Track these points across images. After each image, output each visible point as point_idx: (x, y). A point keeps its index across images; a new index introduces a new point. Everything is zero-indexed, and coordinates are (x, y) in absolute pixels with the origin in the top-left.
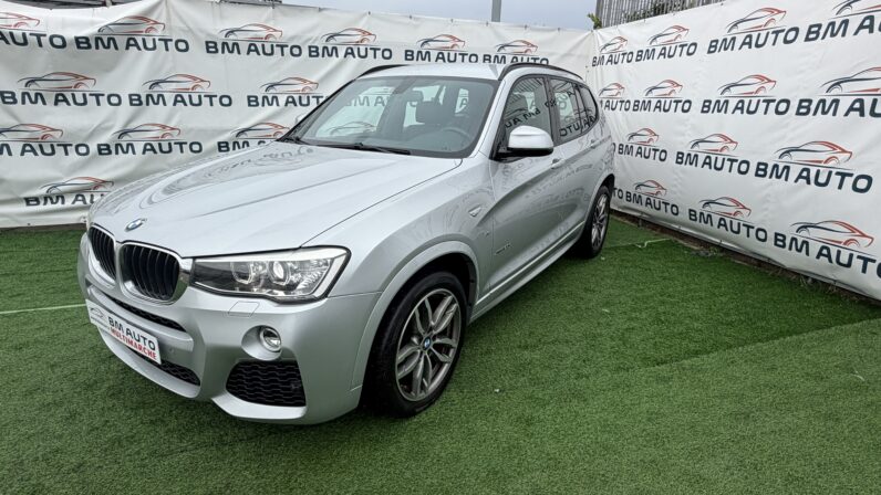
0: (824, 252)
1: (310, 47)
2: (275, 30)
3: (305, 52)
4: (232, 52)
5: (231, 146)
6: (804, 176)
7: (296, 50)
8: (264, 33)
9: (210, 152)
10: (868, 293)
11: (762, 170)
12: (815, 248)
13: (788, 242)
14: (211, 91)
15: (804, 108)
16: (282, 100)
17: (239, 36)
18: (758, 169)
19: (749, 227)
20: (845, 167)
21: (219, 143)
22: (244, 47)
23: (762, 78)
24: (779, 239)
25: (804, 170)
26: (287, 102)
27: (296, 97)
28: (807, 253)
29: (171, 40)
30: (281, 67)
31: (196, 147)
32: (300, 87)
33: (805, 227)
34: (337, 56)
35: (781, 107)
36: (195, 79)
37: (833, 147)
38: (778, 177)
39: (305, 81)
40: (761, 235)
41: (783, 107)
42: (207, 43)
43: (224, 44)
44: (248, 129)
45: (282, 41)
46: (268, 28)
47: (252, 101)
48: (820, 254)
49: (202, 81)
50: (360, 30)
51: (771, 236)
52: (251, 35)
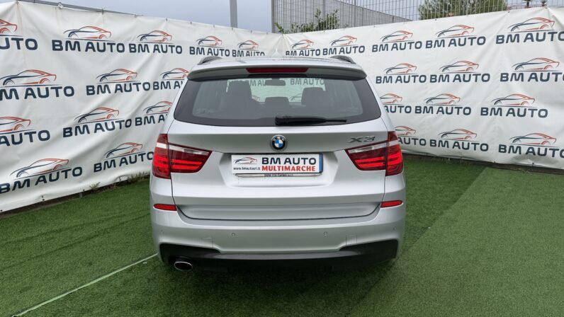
0: (456, 145)
1: (130, 45)
2: (106, 32)
3: (127, 48)
4: (74, 49)
5: (73, 131)
6: (441, 110)
7: (120, 48)
8: (97, 34)
9: (57, 138)
10: (477, 159)
11: (418, 110)
12: (451, 143)
13: (437, 143)
14: (57, 83)
15: (433, 79)
16: (112, 87)
17: (79, 36)
18: (416, 110)
19: (415, 139)
20: (458, 105)
21: (65, 129)
22: (83, 45)
23: (408, 65)
24: (433, 143)
25: (440, 108)
26: (116, 90)
27: (122, 84)
28: (448, 147)
29: (22, 39)
30: (111, 61)
31: (44, 136)
32: (124, 77)
33: (446, 134)
34: (148, 52)
35: (422, 79)
36: (42, 73)
37: (451, 96)
38: (428, 112)
39: (127, 71)
40: (423, 142)
41: (423, 79)
42: (54, 41)
43: (67, 42)
44: (88, 115)
45: (111, 40)
46: (100, 30)
47: (90, 90)
48: (454, 146)
49: (49, 75)
50: (162, 32)
51: (428, 142)
52: (88, 35)
